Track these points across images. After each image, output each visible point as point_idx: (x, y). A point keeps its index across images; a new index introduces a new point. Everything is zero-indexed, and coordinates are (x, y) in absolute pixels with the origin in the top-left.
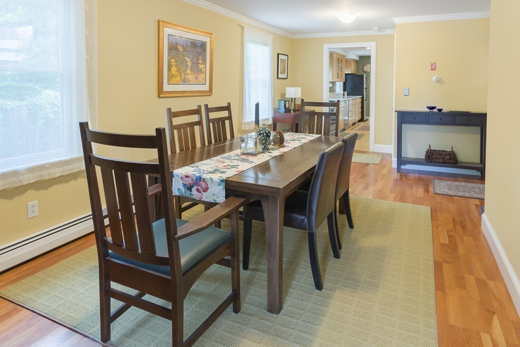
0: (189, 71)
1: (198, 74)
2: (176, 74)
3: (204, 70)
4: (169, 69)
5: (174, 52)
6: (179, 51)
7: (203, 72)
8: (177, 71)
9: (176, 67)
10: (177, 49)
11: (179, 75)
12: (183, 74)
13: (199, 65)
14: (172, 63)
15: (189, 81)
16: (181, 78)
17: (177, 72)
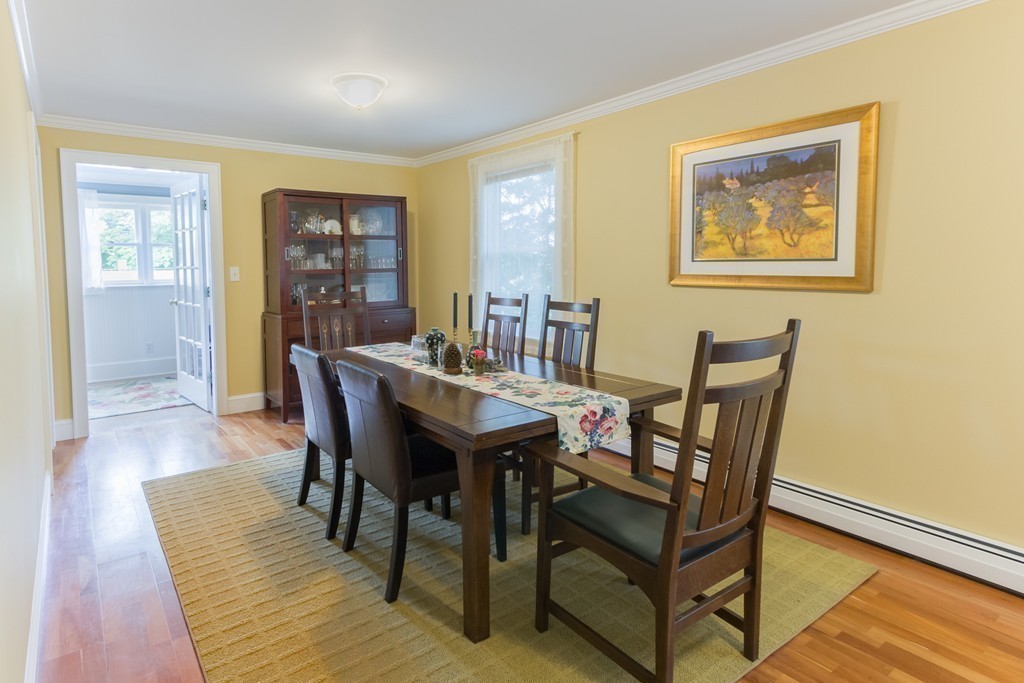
0: (762, 229)
1: (800, 235)
2: (718, 241)
3: (829, 221)
4: (698, 230)
5: (709, 197)
6: (728, 191)
7: (825, 227)
8: (719, 233)
9: (717, 224)
10: (722, 187)
11: (726, 240)
12: (739, 239)
13: (806, 210)
14: (706, 219)
15: (761, 253)
16: (734, 249)
17: (721, 236)
